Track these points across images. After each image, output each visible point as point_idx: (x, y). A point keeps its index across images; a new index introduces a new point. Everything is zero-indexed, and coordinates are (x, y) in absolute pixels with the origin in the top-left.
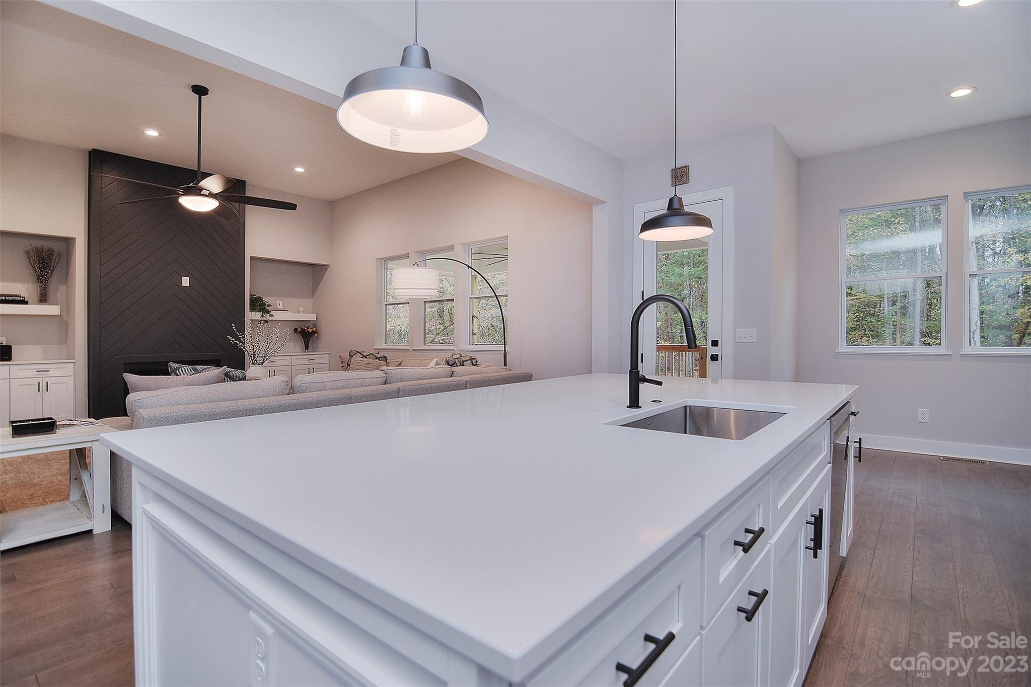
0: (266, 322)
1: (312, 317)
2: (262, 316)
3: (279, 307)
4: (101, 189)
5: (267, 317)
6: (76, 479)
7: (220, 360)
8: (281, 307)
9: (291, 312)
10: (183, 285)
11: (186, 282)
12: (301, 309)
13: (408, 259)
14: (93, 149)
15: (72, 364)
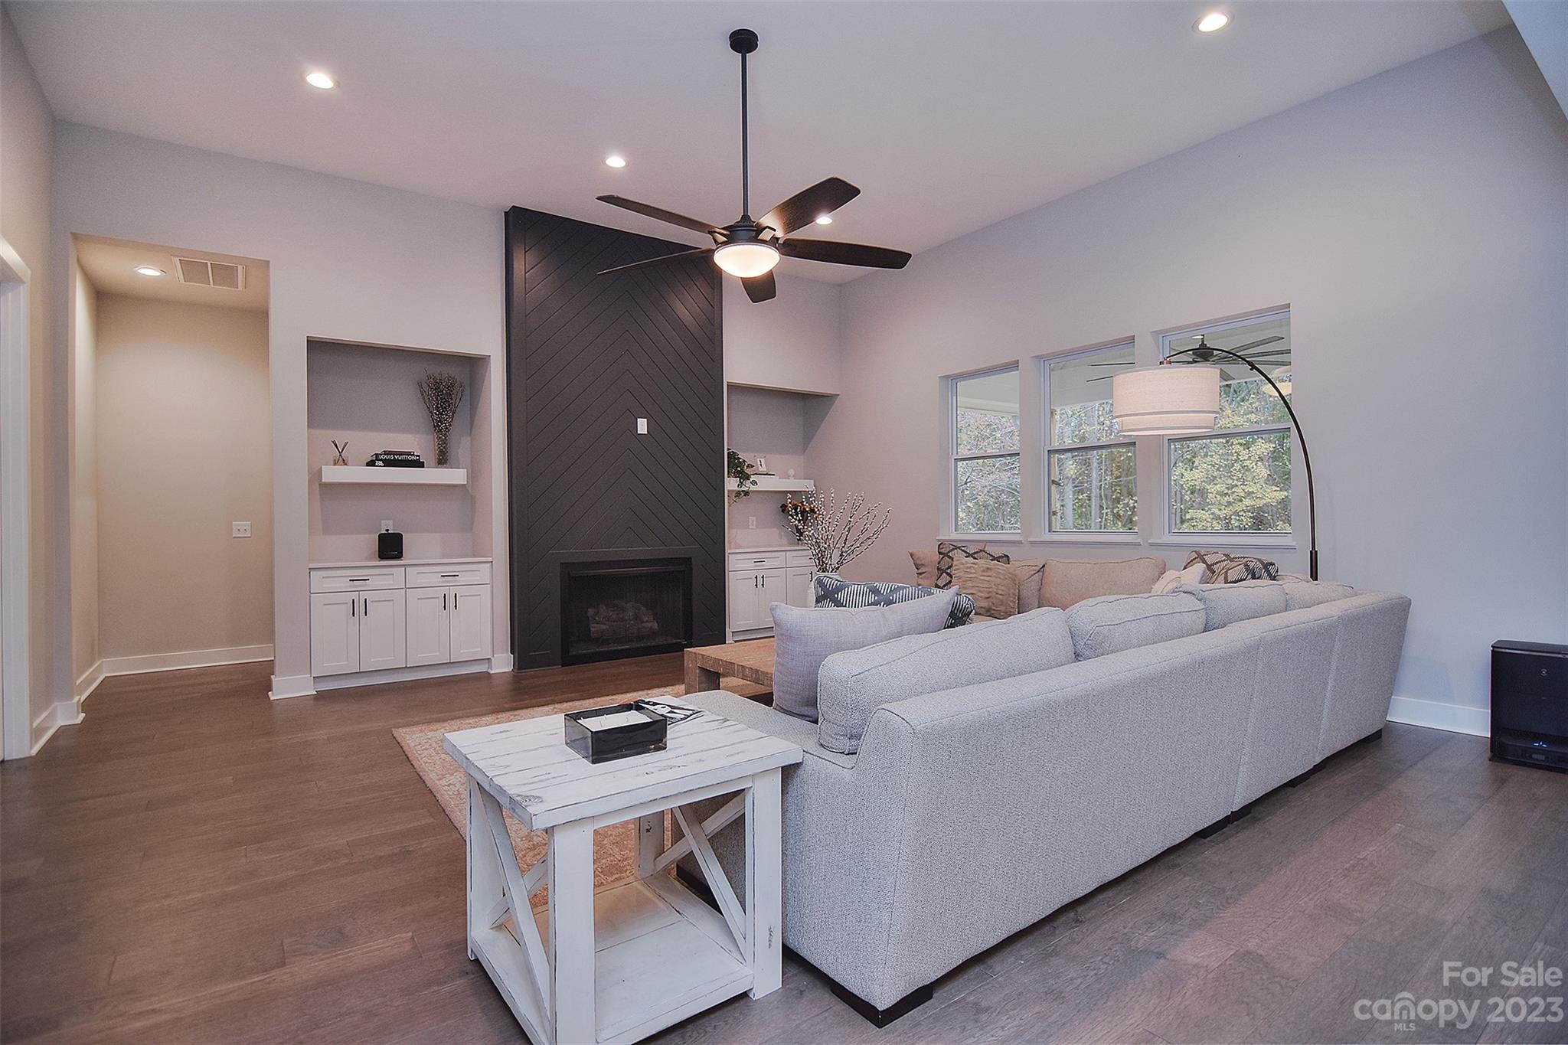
0: (747, 493)
1: (805, 485)
2: (741, 484)
3: (760, 469)
4: (526, 273)
5: (748, 486)
6: (648, 831)
7: (691, 558)
8: (763, 469)
9: (778, 477)
10: (639, 432)
11: (642, 426)
12: (791, 472)
13: (1018, 372)
14: (513, 206)
15: (489, 565)
